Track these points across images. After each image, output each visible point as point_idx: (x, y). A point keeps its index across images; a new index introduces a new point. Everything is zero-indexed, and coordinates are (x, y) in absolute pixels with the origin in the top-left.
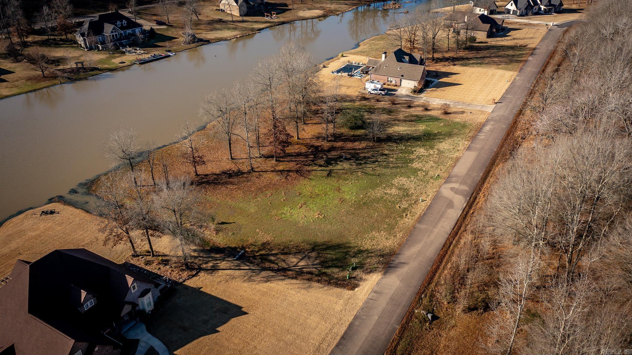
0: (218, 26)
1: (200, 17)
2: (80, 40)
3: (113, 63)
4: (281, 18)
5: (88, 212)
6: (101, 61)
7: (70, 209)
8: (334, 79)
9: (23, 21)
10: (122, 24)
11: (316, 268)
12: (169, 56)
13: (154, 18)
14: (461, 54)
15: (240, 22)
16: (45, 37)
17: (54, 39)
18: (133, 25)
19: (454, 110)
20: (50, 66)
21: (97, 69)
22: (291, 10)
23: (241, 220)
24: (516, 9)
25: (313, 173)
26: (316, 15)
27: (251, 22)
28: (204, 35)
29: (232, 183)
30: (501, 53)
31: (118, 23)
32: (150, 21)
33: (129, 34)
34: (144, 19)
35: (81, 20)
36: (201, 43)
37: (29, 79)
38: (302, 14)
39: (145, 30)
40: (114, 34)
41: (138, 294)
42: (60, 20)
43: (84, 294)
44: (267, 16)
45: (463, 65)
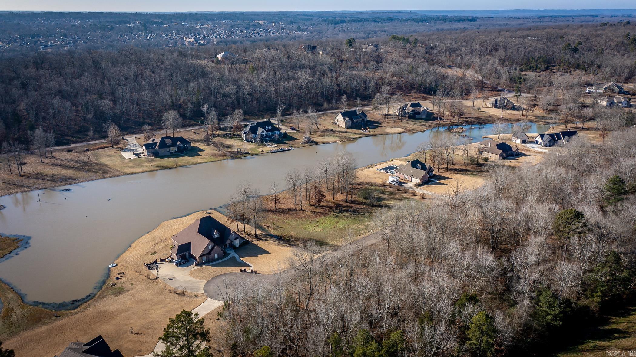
0: (327, 134)
1: (319, 127)
2: (243, 136)
3: (258, 151)
4: (373, 132)
6: (251, 149)
7: (218, 213)
8: (376, 173)
9: (216, 121)
10: (268, 129)
12: (290, 150)
13: (291, 125)
14: (469, 168)
15: (343, 132)
16: (225, 132)
17: (230, 134)
18: (276, 129)
20: (224, 149)
21: (248, 153)
22: (382, 126)
23: (286, 227)
24: (540, 141)
25: (330, 215)
26: (398, 132)
27: (351, 133)
28: (316, 139)
29: (290, 214)
31: (267, 128)
32: (287, 127)
33: (272, 135)
34: (284, 125)
35: (247, 123)
36: (313, 144)
37: (213, 155)
38: (388, 130)
39: (281, 133)
40: (263, 134)
41: (234, 238)
42: (235, 123)
43: (216, 231)
44: (363, 130)
45: (463, 174)
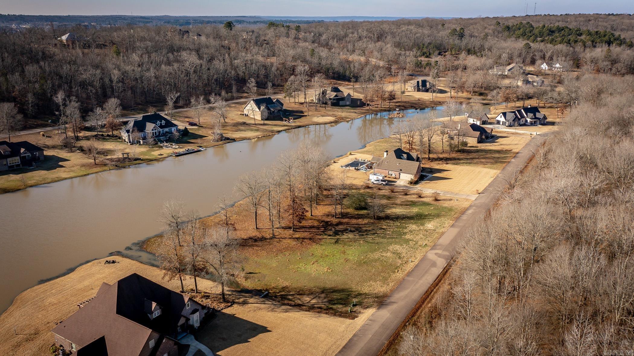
0: (242, 128)
1: (226, 120)
2: (125, 136)
3: (153, 155)
4: (298, 122)
5: (142, 263)
6: (142, 153)
7: (128, 260)
8: (343, 172)
9: (79, 119)
10: (161, 124)
11: (325, 305)
12: (200, 151)
13: (187, 120)
14: (454, 155)
15: (261, 125)
16: (94, 133)
17: (102, 135)
18: (169, 124)
19: (443, 198)
20: (100, 156)
21: (140, 159)
22: (306, 116)
23: (264, 271)
24: (504, 121)
25: (324, 240)
26: (328, 121)
27: (271, 125)
28: (230, 135)
29: (257, 246)
30: (489, 155)
31: (158, 122)
32: (183, 122)
33: (166, 132)
34: (178, 120)
35: (125, 120)
36: (228, 141)
37: (83, 165)
38: (316, 119)
39: (180, 130)
40: (154, 131)
41: (190, 311)
42: (110, 119)
43: (154, 305)
44: (286, 120)
45: (454, 164)
